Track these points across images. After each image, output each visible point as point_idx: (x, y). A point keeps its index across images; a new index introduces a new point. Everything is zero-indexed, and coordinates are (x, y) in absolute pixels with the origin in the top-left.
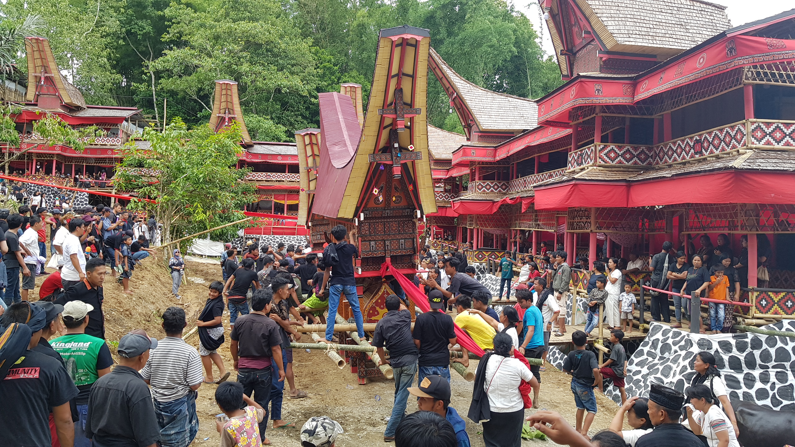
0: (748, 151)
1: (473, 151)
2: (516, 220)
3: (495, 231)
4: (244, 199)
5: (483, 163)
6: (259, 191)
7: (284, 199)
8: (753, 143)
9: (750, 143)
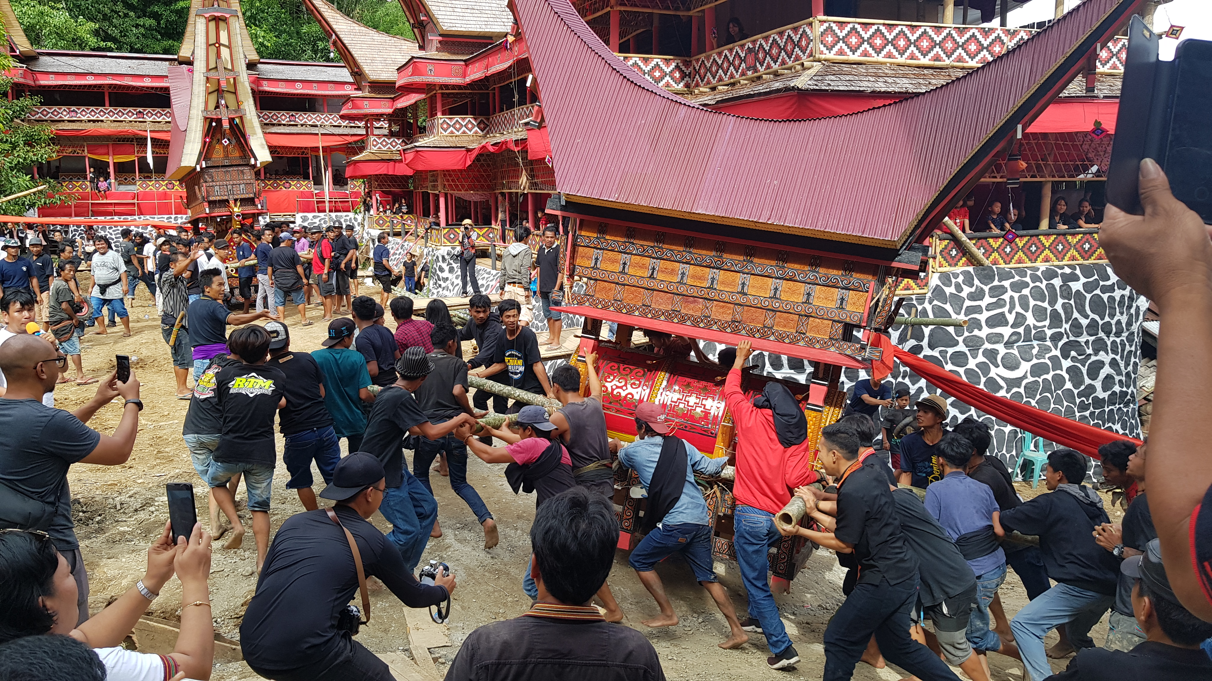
0: (815, 64)
1: (430, 67)
2: (503, 178)
3: (472, 196)
4: (31, 154)
5: (446, 86)
6: (57, 140)
7: (108, 154)
8: (822, 53)
9: (818, 52)
